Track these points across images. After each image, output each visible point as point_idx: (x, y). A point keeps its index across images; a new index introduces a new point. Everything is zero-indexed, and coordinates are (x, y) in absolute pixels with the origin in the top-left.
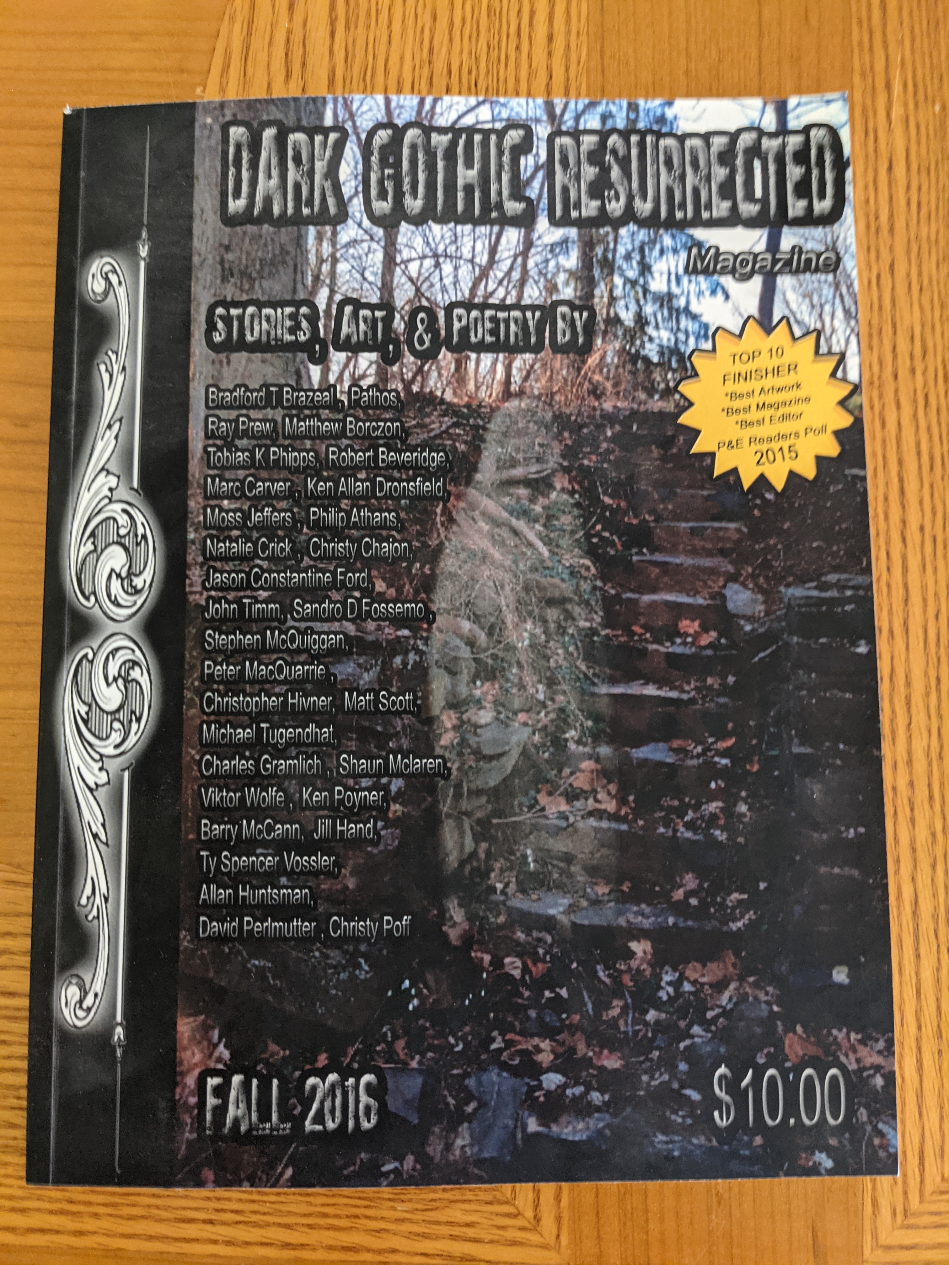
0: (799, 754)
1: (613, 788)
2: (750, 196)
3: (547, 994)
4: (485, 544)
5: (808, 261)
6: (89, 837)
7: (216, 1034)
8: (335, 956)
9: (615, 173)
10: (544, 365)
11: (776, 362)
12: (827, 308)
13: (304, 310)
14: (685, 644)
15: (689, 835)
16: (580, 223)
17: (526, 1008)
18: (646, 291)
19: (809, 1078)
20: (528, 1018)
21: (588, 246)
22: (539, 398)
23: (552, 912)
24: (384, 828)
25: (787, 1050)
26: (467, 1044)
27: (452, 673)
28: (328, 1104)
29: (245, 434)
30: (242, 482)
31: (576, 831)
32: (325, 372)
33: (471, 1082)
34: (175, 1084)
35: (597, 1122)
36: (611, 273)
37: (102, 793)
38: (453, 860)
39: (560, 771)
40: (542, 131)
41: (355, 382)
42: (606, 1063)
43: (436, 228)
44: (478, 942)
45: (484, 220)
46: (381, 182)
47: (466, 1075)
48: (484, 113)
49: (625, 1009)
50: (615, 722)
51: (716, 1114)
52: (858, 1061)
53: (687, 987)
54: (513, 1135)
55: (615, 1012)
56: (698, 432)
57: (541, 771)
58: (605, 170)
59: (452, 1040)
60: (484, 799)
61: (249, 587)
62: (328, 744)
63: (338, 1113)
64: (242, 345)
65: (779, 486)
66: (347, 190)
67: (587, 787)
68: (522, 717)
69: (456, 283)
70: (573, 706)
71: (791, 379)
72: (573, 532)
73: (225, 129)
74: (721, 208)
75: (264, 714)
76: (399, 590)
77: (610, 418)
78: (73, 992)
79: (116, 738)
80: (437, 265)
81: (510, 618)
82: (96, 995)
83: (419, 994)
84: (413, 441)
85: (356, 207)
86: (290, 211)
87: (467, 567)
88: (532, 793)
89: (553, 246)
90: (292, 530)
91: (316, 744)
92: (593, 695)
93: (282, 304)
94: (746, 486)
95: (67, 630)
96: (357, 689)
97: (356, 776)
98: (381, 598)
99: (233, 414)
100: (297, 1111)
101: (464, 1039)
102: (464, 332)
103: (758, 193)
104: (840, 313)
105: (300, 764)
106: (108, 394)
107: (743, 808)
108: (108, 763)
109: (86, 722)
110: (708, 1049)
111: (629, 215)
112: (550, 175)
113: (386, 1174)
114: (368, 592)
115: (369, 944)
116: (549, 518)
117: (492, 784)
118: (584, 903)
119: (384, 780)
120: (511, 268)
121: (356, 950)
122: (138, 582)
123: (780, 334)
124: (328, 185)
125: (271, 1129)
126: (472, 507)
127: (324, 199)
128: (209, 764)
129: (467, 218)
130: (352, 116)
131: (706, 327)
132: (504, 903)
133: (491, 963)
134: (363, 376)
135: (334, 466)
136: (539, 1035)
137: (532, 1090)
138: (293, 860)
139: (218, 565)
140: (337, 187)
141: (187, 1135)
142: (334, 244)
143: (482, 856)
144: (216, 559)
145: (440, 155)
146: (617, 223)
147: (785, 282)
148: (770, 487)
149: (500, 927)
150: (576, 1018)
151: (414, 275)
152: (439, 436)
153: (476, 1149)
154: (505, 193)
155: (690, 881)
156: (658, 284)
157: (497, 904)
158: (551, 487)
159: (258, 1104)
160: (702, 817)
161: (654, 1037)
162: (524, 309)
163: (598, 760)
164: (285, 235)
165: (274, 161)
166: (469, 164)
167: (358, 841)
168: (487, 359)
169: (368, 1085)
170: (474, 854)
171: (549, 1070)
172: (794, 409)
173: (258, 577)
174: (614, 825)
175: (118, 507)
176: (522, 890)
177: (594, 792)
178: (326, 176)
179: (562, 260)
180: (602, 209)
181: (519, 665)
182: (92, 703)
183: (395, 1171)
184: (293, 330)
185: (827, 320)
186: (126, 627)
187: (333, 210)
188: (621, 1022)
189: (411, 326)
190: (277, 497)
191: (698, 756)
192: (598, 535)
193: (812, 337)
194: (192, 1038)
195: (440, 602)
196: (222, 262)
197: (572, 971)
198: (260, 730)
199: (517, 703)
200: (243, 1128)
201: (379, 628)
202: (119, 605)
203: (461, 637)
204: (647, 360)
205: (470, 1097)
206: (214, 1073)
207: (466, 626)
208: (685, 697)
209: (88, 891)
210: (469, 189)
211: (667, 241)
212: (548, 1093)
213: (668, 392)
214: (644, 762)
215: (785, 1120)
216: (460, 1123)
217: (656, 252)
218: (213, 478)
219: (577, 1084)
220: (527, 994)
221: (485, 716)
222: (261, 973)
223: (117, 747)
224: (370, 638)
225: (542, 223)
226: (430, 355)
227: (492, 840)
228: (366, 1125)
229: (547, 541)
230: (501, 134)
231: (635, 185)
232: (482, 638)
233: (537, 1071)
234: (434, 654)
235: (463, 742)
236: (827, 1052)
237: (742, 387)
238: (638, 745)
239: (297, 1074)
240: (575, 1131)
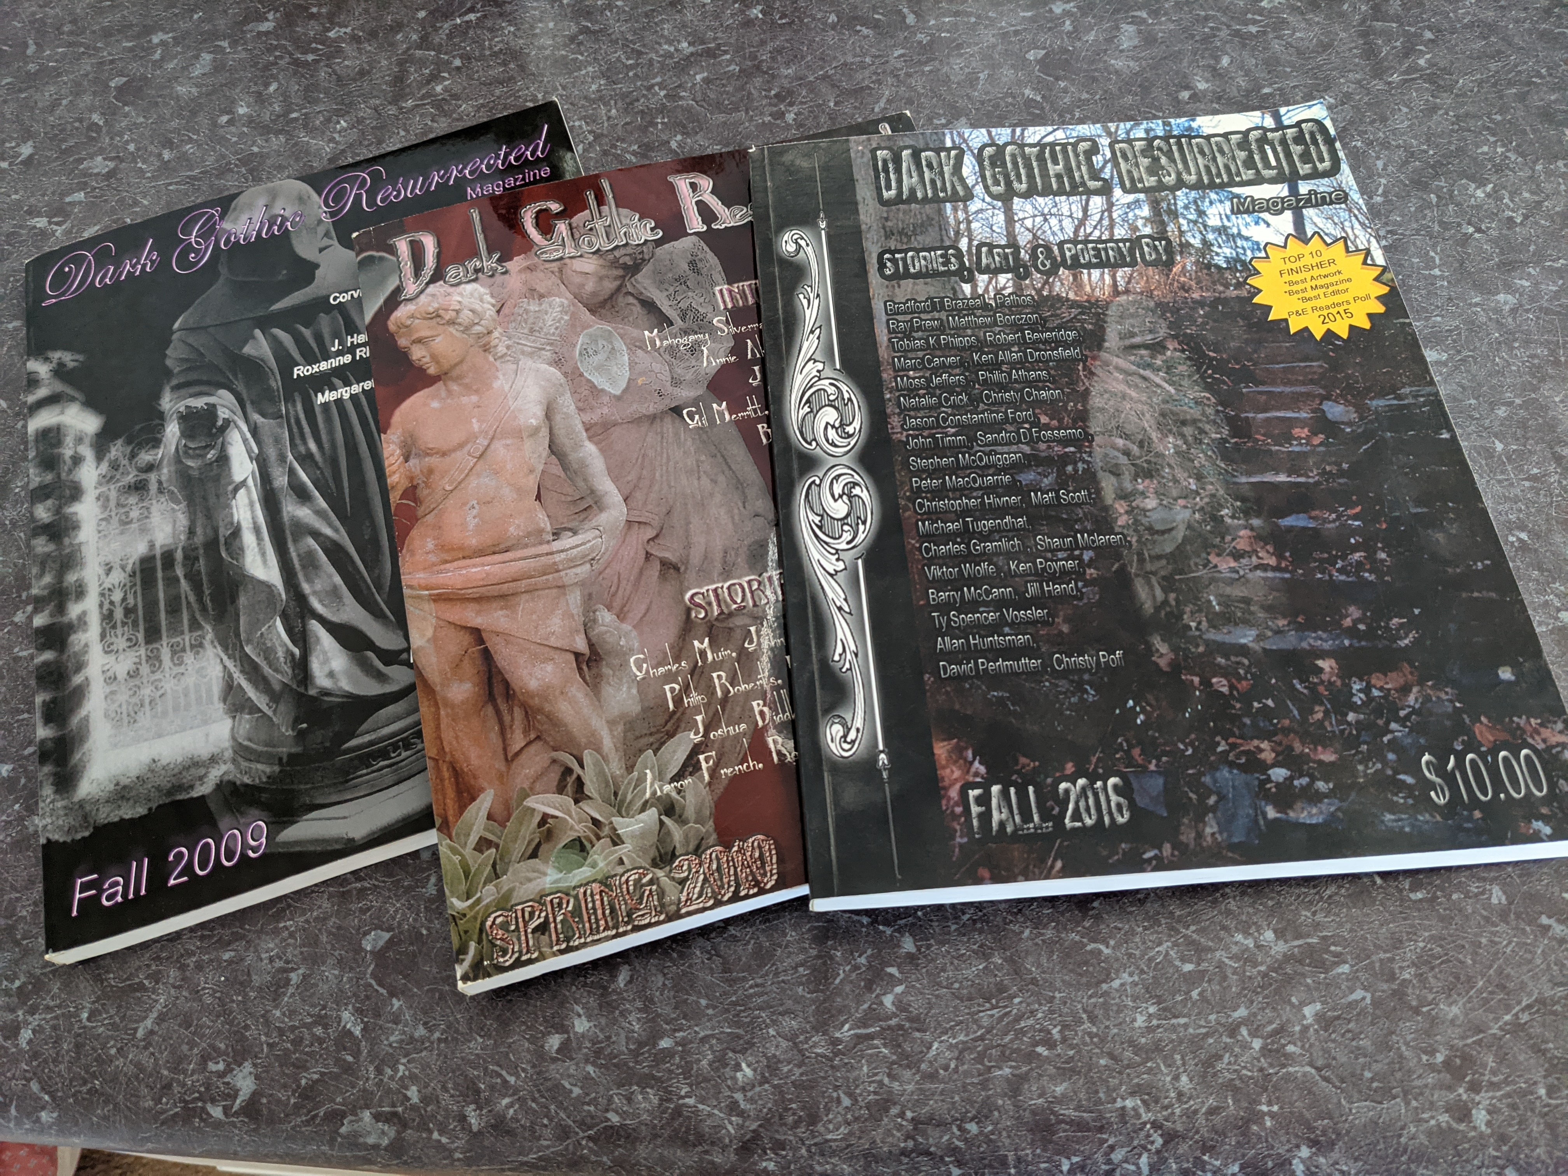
0: (1416, 514)
1: (1270, 548)
2: (1268, 165)
3: (1256, 704)
4: (1122, 387)
5: (1324, 198)
6: (834, 610)
7: (970, 754)
8: (1063, 685)
9: (1164, 160)
10: (1140, 274)
11: (1318, 260)
12: (1347, 224)
13: (951, 251)
14: (1301, 444)
15: (1343, 578)
16: (1145, 190)
17: (1239, 717)
18: (1205, 226)
19: (1505, 759)
20: (1245, 725)
21: (1155, 205)
22: (1142, 293)
23: (1243, 641)
24: (1084, 586)
25: (1479, 738)
26: (1195, 749)
27: (1117, 475)
28: (1082, 804)
29: (919, 329)
30: (922, 359)
31: (1248, 581)
32: (974, 287)
33: (1207, 779)
34: (940, 798)
35: (1329, 807)
36: (1177, 217)
37: (840, 577)
38: (1148, 607)
39: (1223, 538)
40: (1104, 142)
41: (998, 292)
42: (1322, 757)
43: (1040, 200)
44: (1185, 668)
45: (1074, 192)
46: (994, 176)
47: (1201, 774)
48: (1060, 135)
49: (1326, 713)
50: (1259, 501)
51: (1432, 794)
52: (1544, 741)
53: (1376, 693)
54: (1256, 821)
55: (1320, 715)
56: (1270, 308)
57: (1206, 539)
58: (1156, 160)
59: (1182, 747)
60: (1164, 562)
61: (939, 426)
62: (1024, 529)
63: (1093, 811)
64: (907, 275)
65: (1345, 335)
66: (970, 182)
67: (1248, 549)
68: (1181, 502)
69: (1062, 229)
70: (1221, 492)
71: (1333, 269)
72: (1189, 376)
73: (873, 151)
74: (1250, 174)
75: (966, 512)
76: (1060, 421)
77: (1201, 303)
78: (837, 730)
79: (847, 536)
80: (1046, 220)
81: (1154, 435)
82: (858, 730)
83: (1143, 710)
84: (1049, 325)
85: (979, 190)
86: (930, 195)
87: (1111, 403)
88: (1204, 555)
89: (1129, 206)
90: (966, 387)
91: (1013, 529)
92: (1235, 483)
93: (935, 249)
94: (1318, 338)
95: (795, 466)
96: (1040, 490)
97: (1053, 551)
98: (1047, 427)
99: (908, 317)
100: (1057, 810)
101: (1191, 744)
102: (1075, 258)
103: (1273, 163)
104: (1357, 225)
105: (1004, 544)
106: (808, 312)
107: (1383, 556)
108: (842, 555)
109: (820, 528)
110: (1409, 741)
111: (1180, 184)
112: (1116, 165)
113: (1149, 861)
114: (1036, 423)
115: (1092, 674)
116: (1168, 368)
117: (1168, 550)
118: (1269, 634)
119: (1077, 553)
120: (1101, 219)
121: (1081, 678)
122: (850, 429)
123: (1316, 242)
124: (955, 179)
125: (1035, 828)
126: (1107, 364)
127: (953, 187)
128: (928, 550)
129: (1061, 192)
130: (965, 141)
131: (1258, 243)
132: (1200, 637)
133: (1201, 683)
134: (1004, 288)
135: (992, 344)
136: (1258, 738)
137: (1262, 783)
138: (1011, 614)
139: (912, 413)
140: (962, 180)
141: (958, 840)
142: (966, 212)
143: (1173, 603)
144: (909, 410)
145: (1033, 159)
146: (1173, 189)
147: (1308, 212)
148: (1339, 338)
149: (1201, 655)
150: (1286, 722)
151: (1030, 226)
152: (1071, 321)
153: (1225, 835)
154: (1086, 177)
155: (1354, 612)
156: (1213, 221)
157: (1195, 637)
158: (1165, 348)
159: (1019, 808)
160: (1351, 564)
161: (1359, 735)
162: (1117, 241)
163: (1252, 529)
164: (928, 209)
165: (913, 168)
166: (1055, 162)
167: (1064, 598)
168: (1096, 273)
169: (1115, 787)
170: (1165, 602)
171: (1273, 766)
172: (1341, 287)
173: (945, 420)
174: (1278, 575)
175: (827, 382)
176: (1213, 625)
177: (1255, 552)
178: (953, 174)
179: (1137, 212)
180: (1160, 181)
181: (1169, 465)
182: (823, 514)
183: (1155, 857)
184: (944, 264)
185: (1349, 231)
186: (844, 460)
187: (961, 193)
188: (1327, 723)
189: (1034, 256)
190: (950, 366)
191: (1334, 521)
192: (1210, 376)
193: (1341, 244)
194: (949, 759)
195: (1094, 427)
196: (884, 228)
197: (1273, 686)
198: (966, 524)
199: (1175, 493)
200: (1009, 829)
201: (1049, 447)
202: (836, 446)
203: (1118, 450)
204: (1218, 267)
205: (1210, 792)
206: (975, 785)
207: (1120, 442)
208: (1311, 480)
209: (839, 649)
210: (1059, 176)
211: (1213, 196)
212: (1278, 785)
213: (1239, 285)
214: (1290, 529)
215: (1496, 794)
216: (1205, 814)
217: (1207, 203)
218: (899, 358)
219: (1301, 776)
220: (1238, 706)
221: (1151, 503)
222: (1001, 701)
223: (848, 543)
224: (1043, 454)
225: (1117, 192)
226: (1053, 272)
227: (1178, 591)
228: (1120, 820)
229: (1171, 383)
230: (1075, 145)
231: (1180, 166)
232: (1135, 449)
233: (1264, 767)
234: (1098, 461)
235: (1136, 522)
236: (1514, 737)
237: (1295, 277)
238: (1283, 517)
239: (1049, 780)
240: (1311, 815)
